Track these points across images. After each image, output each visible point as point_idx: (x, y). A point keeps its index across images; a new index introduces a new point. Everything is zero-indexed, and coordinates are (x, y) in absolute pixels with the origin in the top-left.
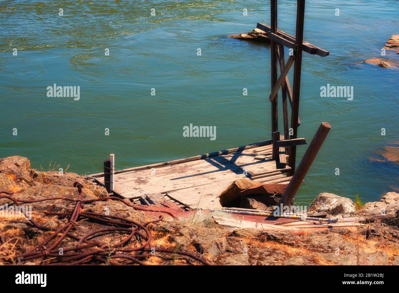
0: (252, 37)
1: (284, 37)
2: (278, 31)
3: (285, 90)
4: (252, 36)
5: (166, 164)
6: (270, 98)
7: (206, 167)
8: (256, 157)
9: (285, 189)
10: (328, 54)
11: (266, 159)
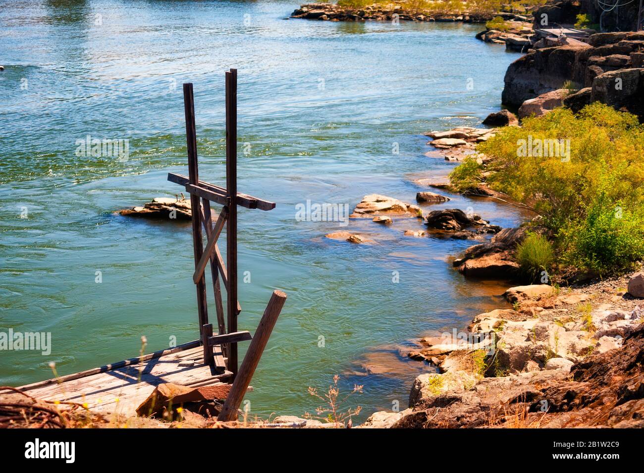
0: (151, 211)
1: (209, 188)
2: (200, 181)
3: (216, 264)
4: (151, 209)
5: (50, 383)
6: (194, 279)
7: (110, 382)
8: (180, 363)
9: (228, 392)
10: (274, 206)
11: (195, 365)
